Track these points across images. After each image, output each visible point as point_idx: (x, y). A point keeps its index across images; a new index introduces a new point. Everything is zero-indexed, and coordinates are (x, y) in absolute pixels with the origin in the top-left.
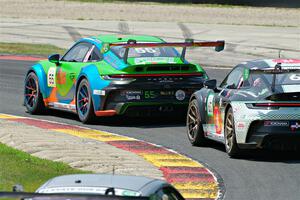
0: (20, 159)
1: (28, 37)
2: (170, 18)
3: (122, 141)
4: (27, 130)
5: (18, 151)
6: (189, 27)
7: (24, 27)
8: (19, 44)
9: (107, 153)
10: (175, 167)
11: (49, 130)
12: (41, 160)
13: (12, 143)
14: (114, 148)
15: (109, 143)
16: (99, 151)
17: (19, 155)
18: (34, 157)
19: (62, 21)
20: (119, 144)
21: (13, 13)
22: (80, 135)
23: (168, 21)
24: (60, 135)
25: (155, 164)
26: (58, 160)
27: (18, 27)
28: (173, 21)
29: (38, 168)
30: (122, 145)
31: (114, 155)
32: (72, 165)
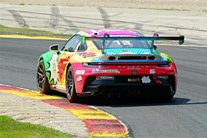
2: (92, 4)
6: (106, 11)
9: (42, 109)
10: (94, 120)
14: (48, 105)
15: (43, 101)
16: (35, 107)
19: (8, 6)
20: (51, 102)
22: (22, 95)
23: (90, 6)
24: (6, 94)
25: (80, 117)
26: (4, 114)
28: (94, 6)
30: (54, 102)
31: (48, 110)
32: (15, 118)
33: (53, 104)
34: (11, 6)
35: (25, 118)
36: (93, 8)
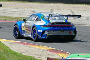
0: (18, 55)
1: (21, 15)
3: (52, 50)
4: (20, 46)
5: (17, 53)
7: (19, 12)
8: (18, 17)
9: (47, 53)
11: (27, 46)
12: (25, 56)
13: (15, 50)
14: (49, 52)
15: (47, 50)
16: (44, 53)
17: (17, 54)
18: (22, 55)
20: (51, 51)
21: (16, 7)
24: (31, 47)
26: (30, 56)
27: (17, 12)
29: (24, 58)
30: (52, 51)
31: (49, 54)
32: (35, 57)
33: (51, 52)
34: (33, 10)
35: (39, 57)
36: (68, 10)
